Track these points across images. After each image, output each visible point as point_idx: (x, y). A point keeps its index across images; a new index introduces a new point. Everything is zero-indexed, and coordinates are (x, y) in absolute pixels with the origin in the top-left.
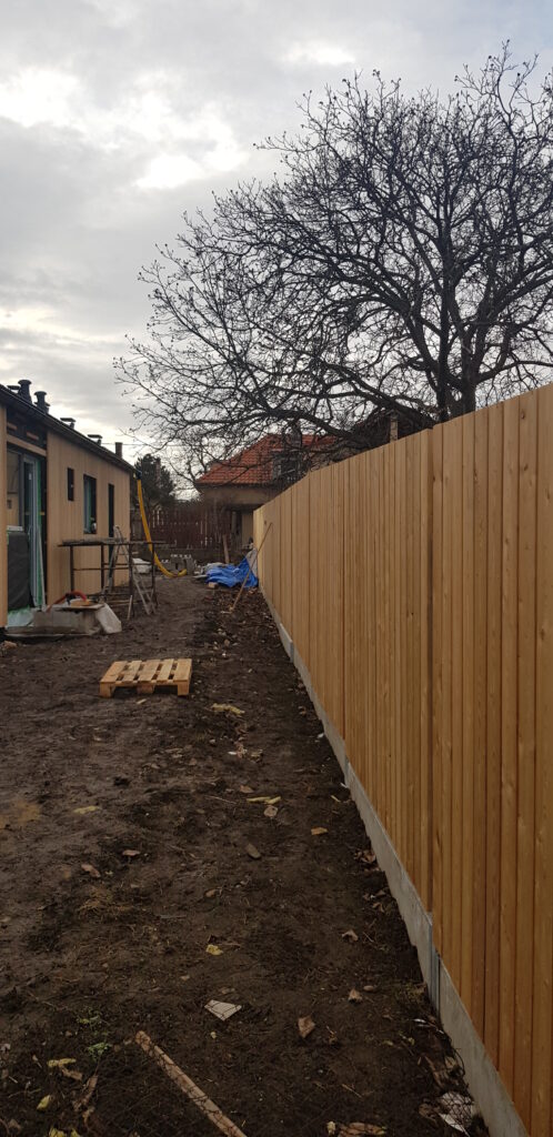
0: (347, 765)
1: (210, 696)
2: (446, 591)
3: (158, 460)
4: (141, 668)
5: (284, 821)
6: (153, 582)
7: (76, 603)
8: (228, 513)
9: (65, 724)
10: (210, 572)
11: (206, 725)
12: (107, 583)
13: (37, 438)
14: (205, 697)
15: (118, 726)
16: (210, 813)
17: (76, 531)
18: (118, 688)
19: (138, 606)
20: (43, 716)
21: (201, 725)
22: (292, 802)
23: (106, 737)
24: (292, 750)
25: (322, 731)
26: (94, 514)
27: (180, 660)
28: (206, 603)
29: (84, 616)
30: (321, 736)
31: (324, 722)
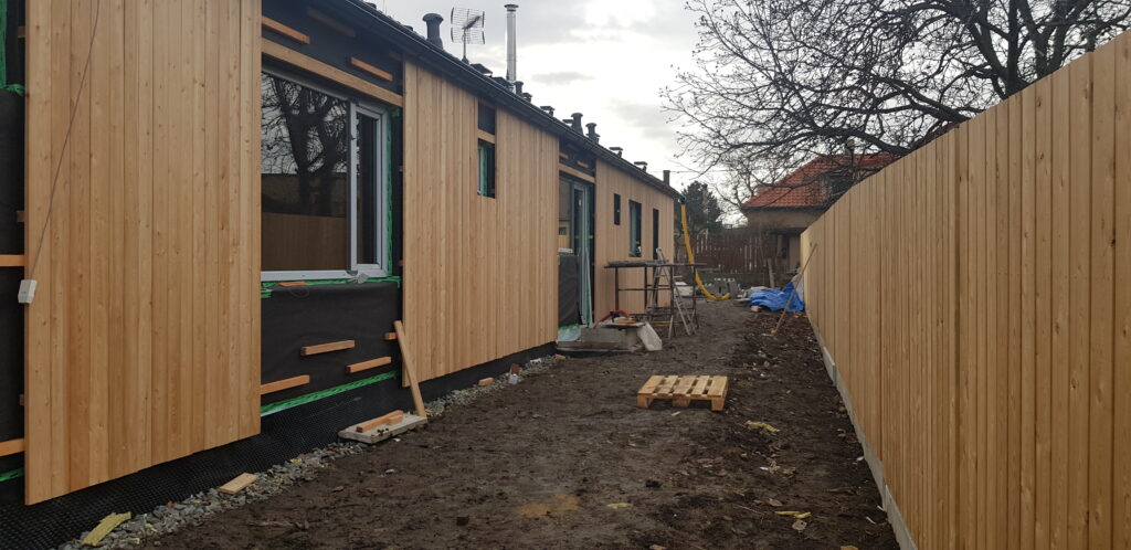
0: (884, 488)
1: (744, 413)
2: (972, 294)
3: (705, 186)
4: (677, 382)
5: (812, 536)
6: (695, 303)
7: (619, 321)
8: (774, 236)
9: (604, 429)
10: (753, 295)
11: (738, 439)
12: (651, 303)
13: (586, 166)
14: (739, 414)
15: (653, 435)
16: (736, 520)
17: (622, 254)
18: (656, 400)
19: (678, 328)
20: (586, 421)
21: (733, 439)
22: (823, 519)
23: (641, 443)
24: (828, 470)
25: (862, 455)
26: (639, 238)
27: (716, 377)
28: (747, 326)
29: (627, 334)
30: (860, 459)
31: (864, 446)
